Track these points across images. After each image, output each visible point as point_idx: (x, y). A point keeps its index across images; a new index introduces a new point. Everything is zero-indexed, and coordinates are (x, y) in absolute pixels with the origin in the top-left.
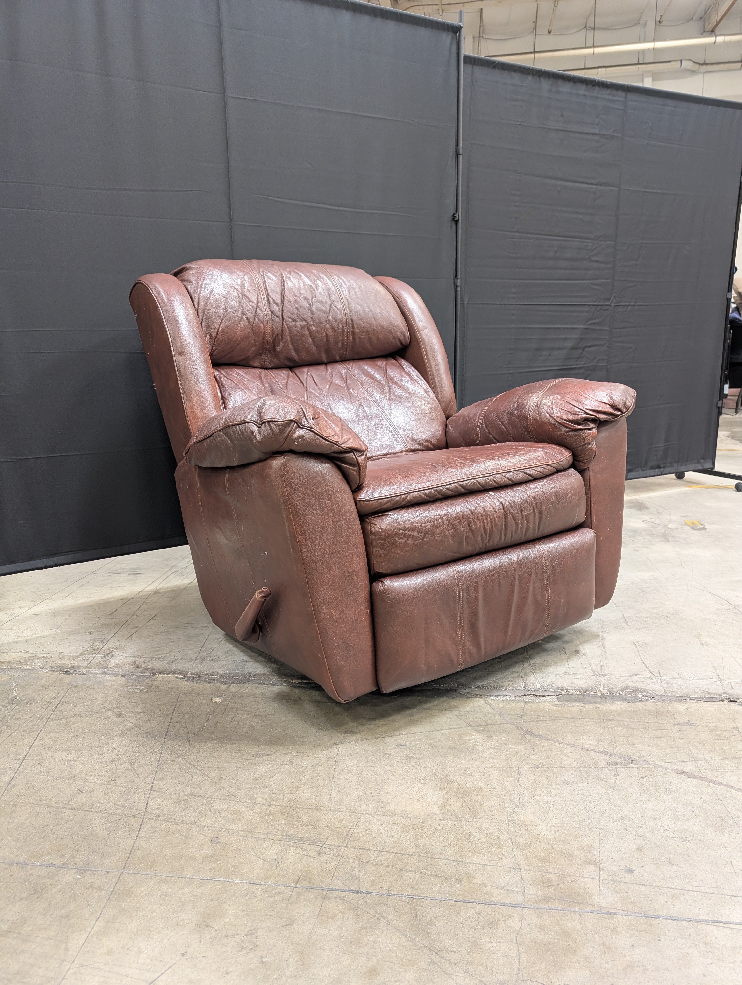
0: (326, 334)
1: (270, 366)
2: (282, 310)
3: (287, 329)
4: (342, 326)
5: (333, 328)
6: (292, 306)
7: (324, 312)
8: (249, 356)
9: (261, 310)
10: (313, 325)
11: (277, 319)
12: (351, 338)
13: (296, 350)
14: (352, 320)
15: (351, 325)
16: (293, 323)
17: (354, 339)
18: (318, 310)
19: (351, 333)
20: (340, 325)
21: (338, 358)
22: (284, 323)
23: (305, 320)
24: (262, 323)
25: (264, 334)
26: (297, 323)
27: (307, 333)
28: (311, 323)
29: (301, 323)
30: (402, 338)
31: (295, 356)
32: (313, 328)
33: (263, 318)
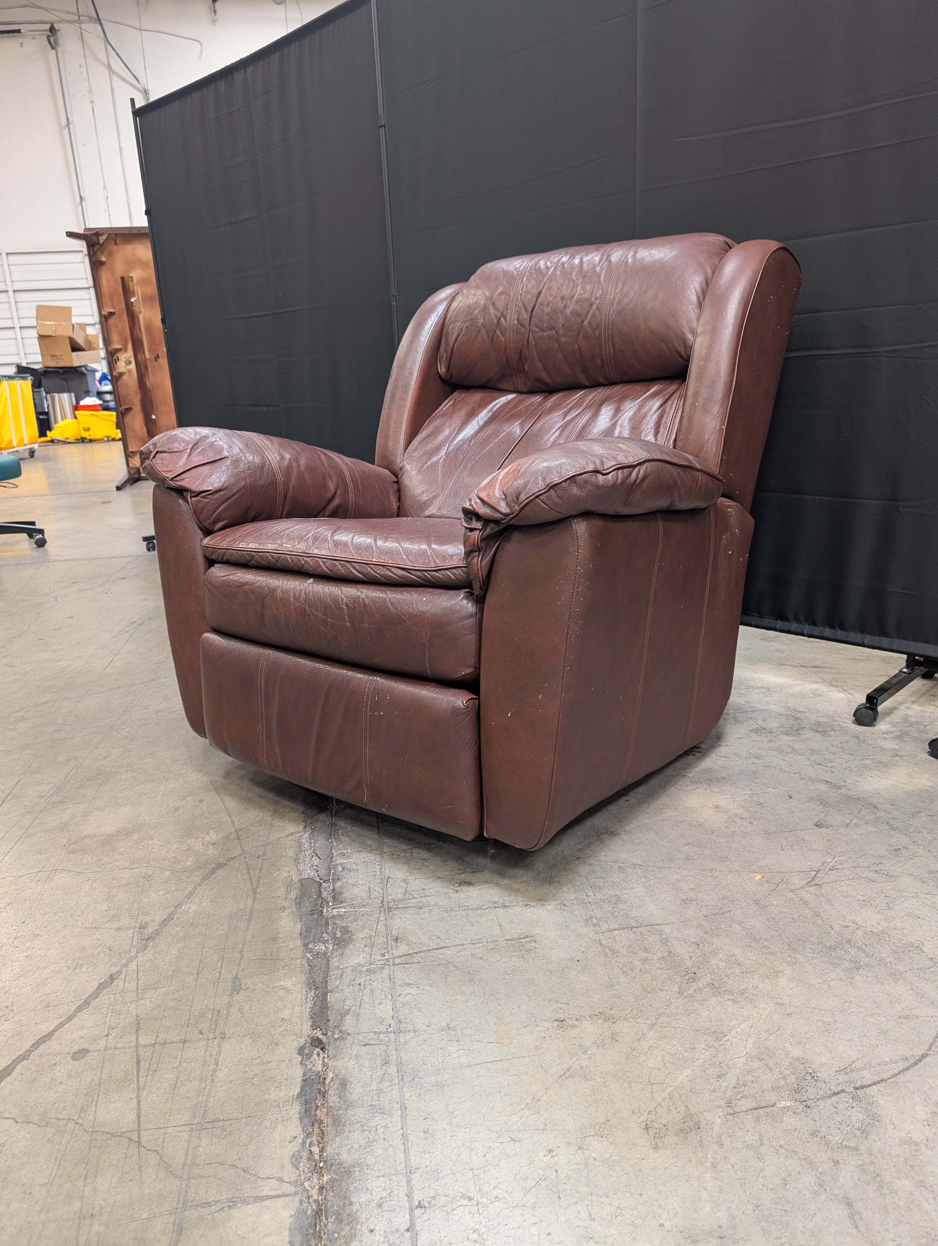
0: (579, 346)
1: (525, 390)
2: (532, 316)
3: (533, 343)
4: (600, 333)
5: (586, 337)
6: (544, 311)
7: (579, 315)
8: (491, 379)
9: (505, 319)
10: (564, 334)
11: (523, 329)
12: (612, 351)
13: (546, 369)
14: (613, 323)
15: (610, 332)
16: (541, 333)
17: (615, 352)
18: (573, 313)
19: (610, 344)
20: (597, 334)
21: (601, 380)
22: (531, 335)
23: (554, 329)
24: (503, 335)
25: (506, 350)
26: (545, 334)
27: (557, 345)
28: (561, 332)
29: (549, 333)
31: (545, 376)
32: (563, 339)
33: (506, 329)
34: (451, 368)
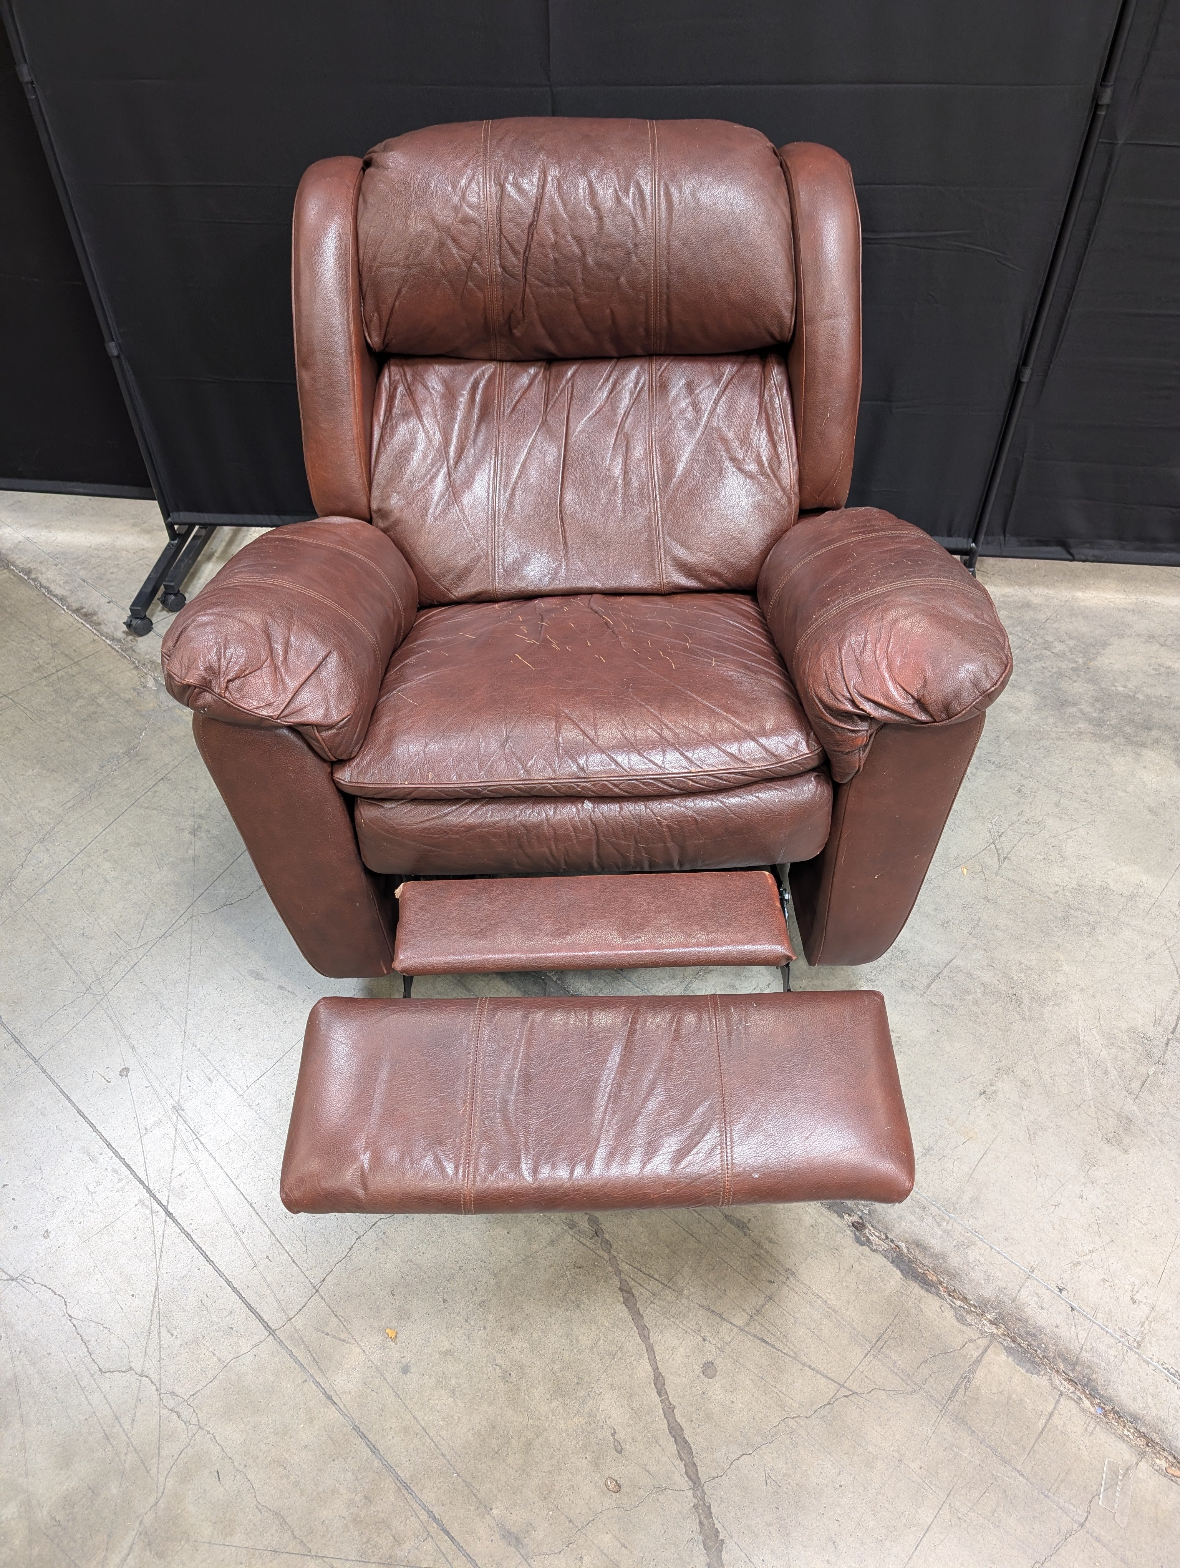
0: (612, 311)
1: (509, 358)
2: (526, 262)
3: (533, 301)
4: (647, 297)
5: (625, 301)
6: (546, 256)
7: (611, 269)
9: (480, 264)
10: (585, 293)
11: (513, 282)
12: (665, 320)
13: (552, 336)
14: (668, 287)
15: (665, 297)
16: (547, 289)
17: (669, 322)
18: (598, 264)
19: (664, 312)
20: (643, 297)
21: (639, 351)
22: (527, 290)
23: (569, 285)
24: (481, 290)
25: (485, 309)
26: (554, 290)
27: (573, 307)
28: (581, 289)
29: (561, 289)
30: (775, 330)
31: (547, 343)
32: (585, 300)
33: (485, 279)
34: (389, 337)
